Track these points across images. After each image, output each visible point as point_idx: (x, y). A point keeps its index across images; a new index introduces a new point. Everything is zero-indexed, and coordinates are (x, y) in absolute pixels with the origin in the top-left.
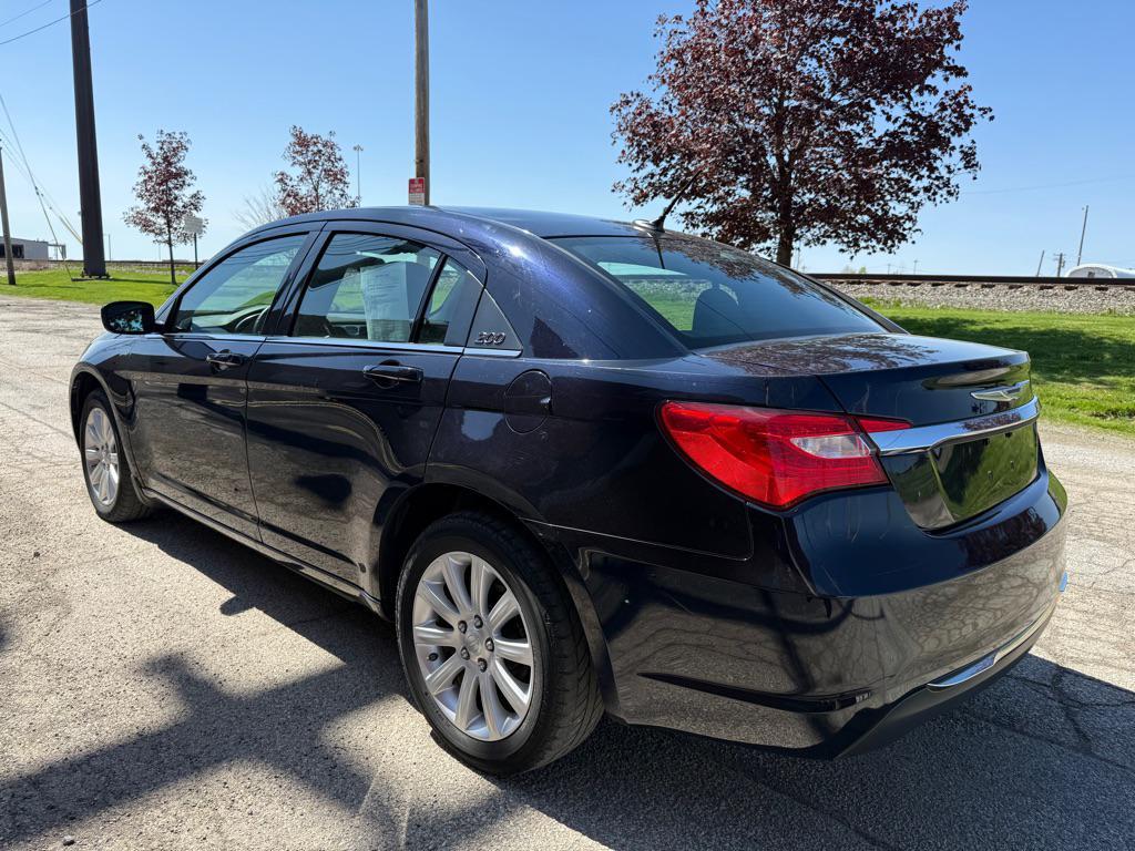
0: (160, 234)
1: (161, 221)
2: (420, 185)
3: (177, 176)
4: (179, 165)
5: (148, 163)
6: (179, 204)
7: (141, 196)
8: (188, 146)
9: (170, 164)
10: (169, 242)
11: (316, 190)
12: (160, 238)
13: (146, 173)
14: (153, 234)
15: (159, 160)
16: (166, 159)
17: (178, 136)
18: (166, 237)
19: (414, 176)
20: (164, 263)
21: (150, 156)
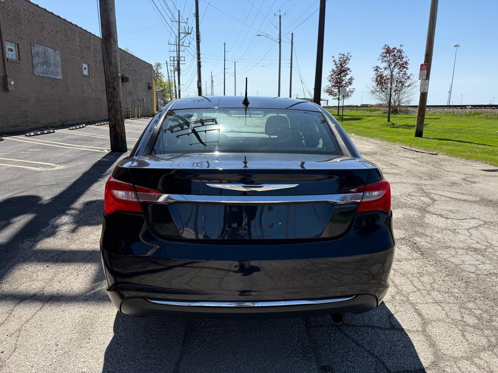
0: (335, 96)
1: (336, 90)
2: (425, 67)
3: (344, 71)
4: (346, 67)
5: (334, 67)
6: (344, 82)
7: (330, 81)
8: (350, 58)
9: (342, 67)
10: (339, 99)
11: (392, 73)
12: (335, 97)
13: (333, 71)
14: (332, 96)
15: (339, 66)
16: (341, 65)
17: (346, 55)
18: (338, 97)
19: (423, 63)
20: (336, 107)
21: (336, 64)
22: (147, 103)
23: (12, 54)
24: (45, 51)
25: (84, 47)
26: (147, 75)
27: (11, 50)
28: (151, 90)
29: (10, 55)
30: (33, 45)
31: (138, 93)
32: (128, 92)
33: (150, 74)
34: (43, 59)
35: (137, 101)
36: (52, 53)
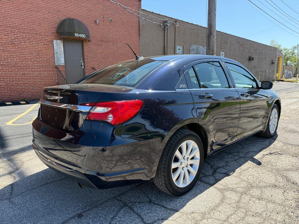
22: (269, 73)
23: (180, 51)
24: (197, 48)
25: (223, 43)
26: (271, 55)
27: (179, 49)
28: (273, 64)
29: (179, 52)
30: (191, 45)
31: (262, 67)
32: (253, 66)
33: (274, 54)
34: (196, 52)
35: (260, 72)
36: (202, 48)
